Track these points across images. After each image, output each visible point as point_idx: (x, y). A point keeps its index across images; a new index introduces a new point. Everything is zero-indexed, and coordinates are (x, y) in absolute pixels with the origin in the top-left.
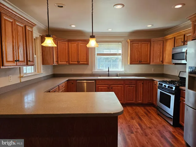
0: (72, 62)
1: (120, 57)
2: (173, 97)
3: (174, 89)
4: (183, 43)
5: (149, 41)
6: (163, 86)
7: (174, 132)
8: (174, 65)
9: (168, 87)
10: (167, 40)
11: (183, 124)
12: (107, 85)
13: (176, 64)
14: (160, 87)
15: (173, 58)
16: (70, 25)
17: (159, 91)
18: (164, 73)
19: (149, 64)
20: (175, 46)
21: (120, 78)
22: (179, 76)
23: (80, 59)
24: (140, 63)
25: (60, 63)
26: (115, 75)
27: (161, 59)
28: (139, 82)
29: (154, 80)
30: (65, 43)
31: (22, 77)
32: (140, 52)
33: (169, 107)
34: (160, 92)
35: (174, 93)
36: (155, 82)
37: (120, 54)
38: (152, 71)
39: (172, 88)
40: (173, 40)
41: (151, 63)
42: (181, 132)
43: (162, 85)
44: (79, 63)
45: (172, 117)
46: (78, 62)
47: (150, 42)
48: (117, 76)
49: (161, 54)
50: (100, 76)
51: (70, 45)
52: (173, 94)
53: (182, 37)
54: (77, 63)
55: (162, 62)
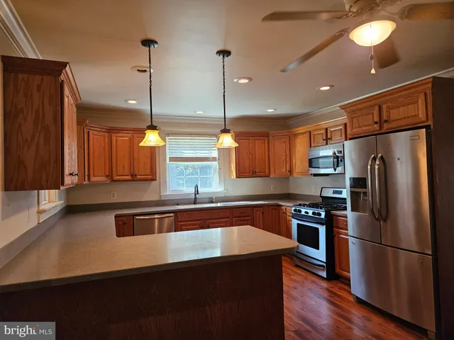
0: (118, 176)
1: (215, 164)
2: (322, 230)
3: (323, 216)
4: (325, 142)
5: (267, 135)
6: (303, 213)
7: (332, 287)
8: (312, 177)
9: (314, 213)
10: (296, 135)
11: (348, 274)
12: (199, 220)
13: (315, 175)
14: (297, 215)
15: (311, 166)
16: (126, 101)
17: (295, 223)
18: (291, 192)
19: (269, 176)
20: (312, 145)
21: (219, 205)
22: (320, 196)
23: (136, 169)
24: (253, 174)
25: (93, 179)
26: (207, 200)
27: (288, 169)
28: (257, 211)
29: (281, 206)
30: (105, 136)
31: (44, 211)
32: (252, 155)
33: (317, 248)
34: (298, 224)
35: (324, 222)
36: (284, 208)
37: (214, 159)
38: (272, 190)
39: (320, 215)
40: (308, 135)
41: (272, 176)
42: (346, 287)
43: (300, 211)
44: (134, 178)
45: (325, 264)
46: (132, 175)
47: (268, 137)
48: (212, 202)
49: (288, 159)
50: (178, 205)
51: (114, 139)
52: (322, 224)
53: (323, 132)
54: (129, 178)
55: (291, 172)
